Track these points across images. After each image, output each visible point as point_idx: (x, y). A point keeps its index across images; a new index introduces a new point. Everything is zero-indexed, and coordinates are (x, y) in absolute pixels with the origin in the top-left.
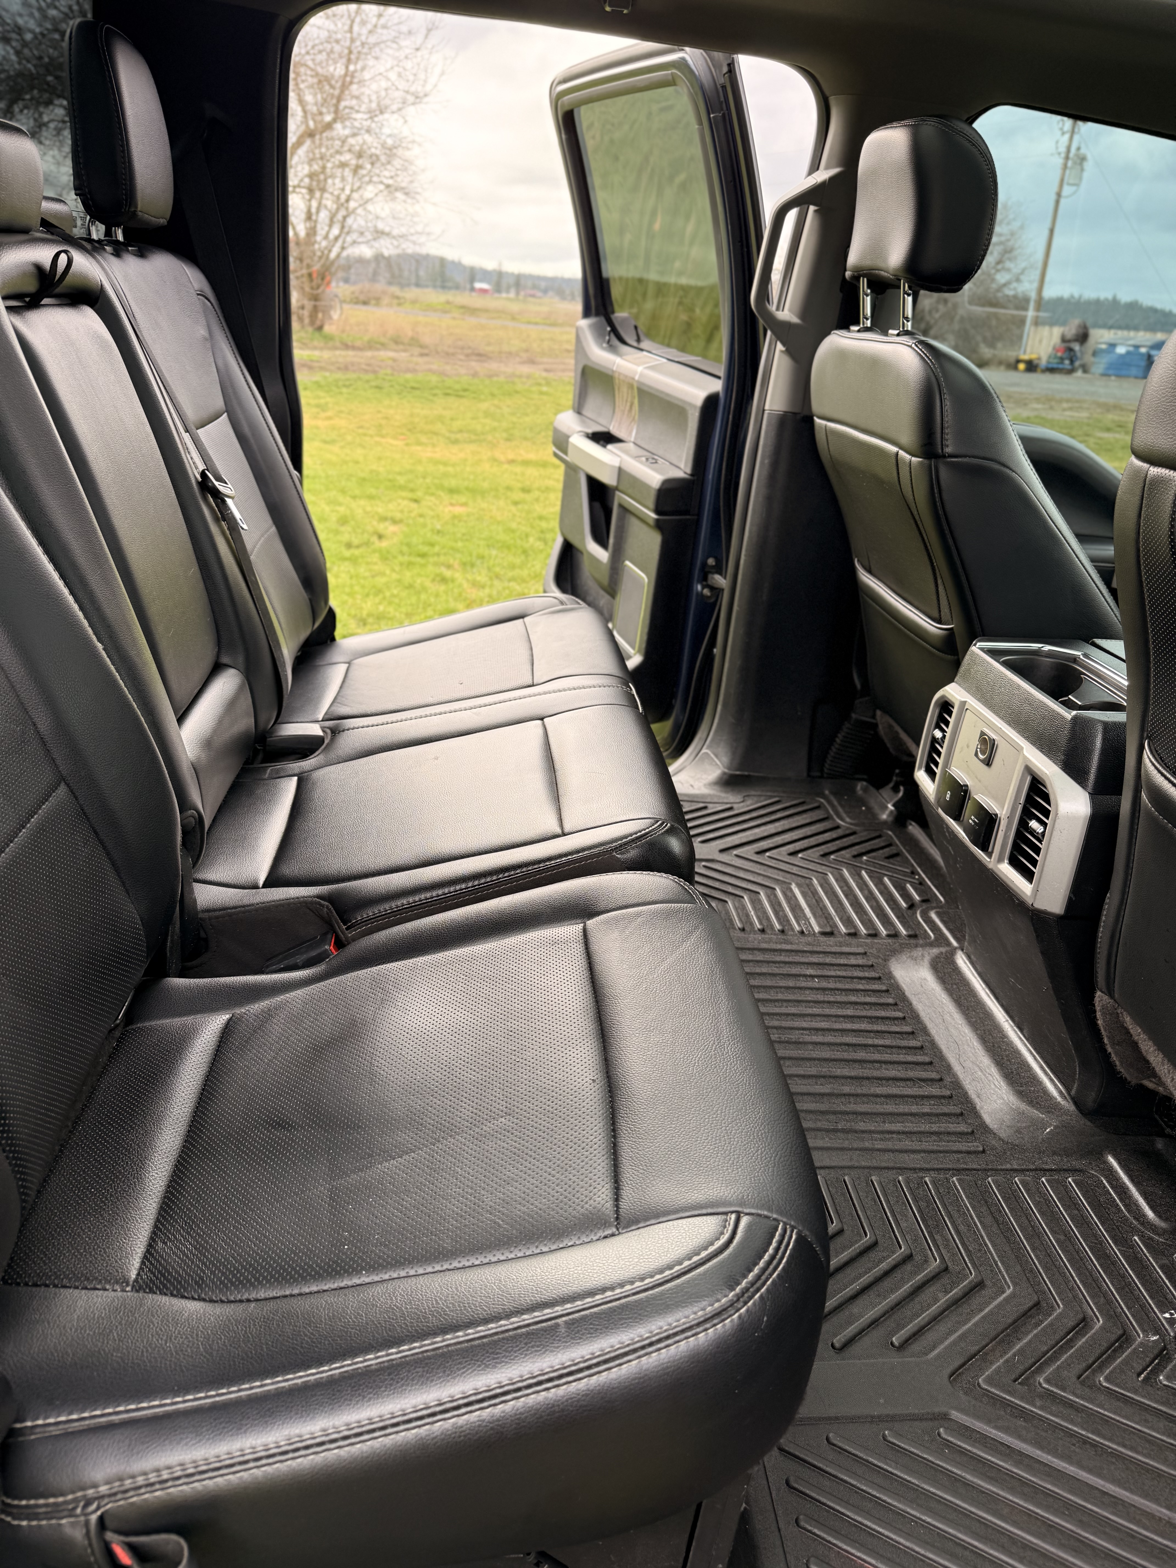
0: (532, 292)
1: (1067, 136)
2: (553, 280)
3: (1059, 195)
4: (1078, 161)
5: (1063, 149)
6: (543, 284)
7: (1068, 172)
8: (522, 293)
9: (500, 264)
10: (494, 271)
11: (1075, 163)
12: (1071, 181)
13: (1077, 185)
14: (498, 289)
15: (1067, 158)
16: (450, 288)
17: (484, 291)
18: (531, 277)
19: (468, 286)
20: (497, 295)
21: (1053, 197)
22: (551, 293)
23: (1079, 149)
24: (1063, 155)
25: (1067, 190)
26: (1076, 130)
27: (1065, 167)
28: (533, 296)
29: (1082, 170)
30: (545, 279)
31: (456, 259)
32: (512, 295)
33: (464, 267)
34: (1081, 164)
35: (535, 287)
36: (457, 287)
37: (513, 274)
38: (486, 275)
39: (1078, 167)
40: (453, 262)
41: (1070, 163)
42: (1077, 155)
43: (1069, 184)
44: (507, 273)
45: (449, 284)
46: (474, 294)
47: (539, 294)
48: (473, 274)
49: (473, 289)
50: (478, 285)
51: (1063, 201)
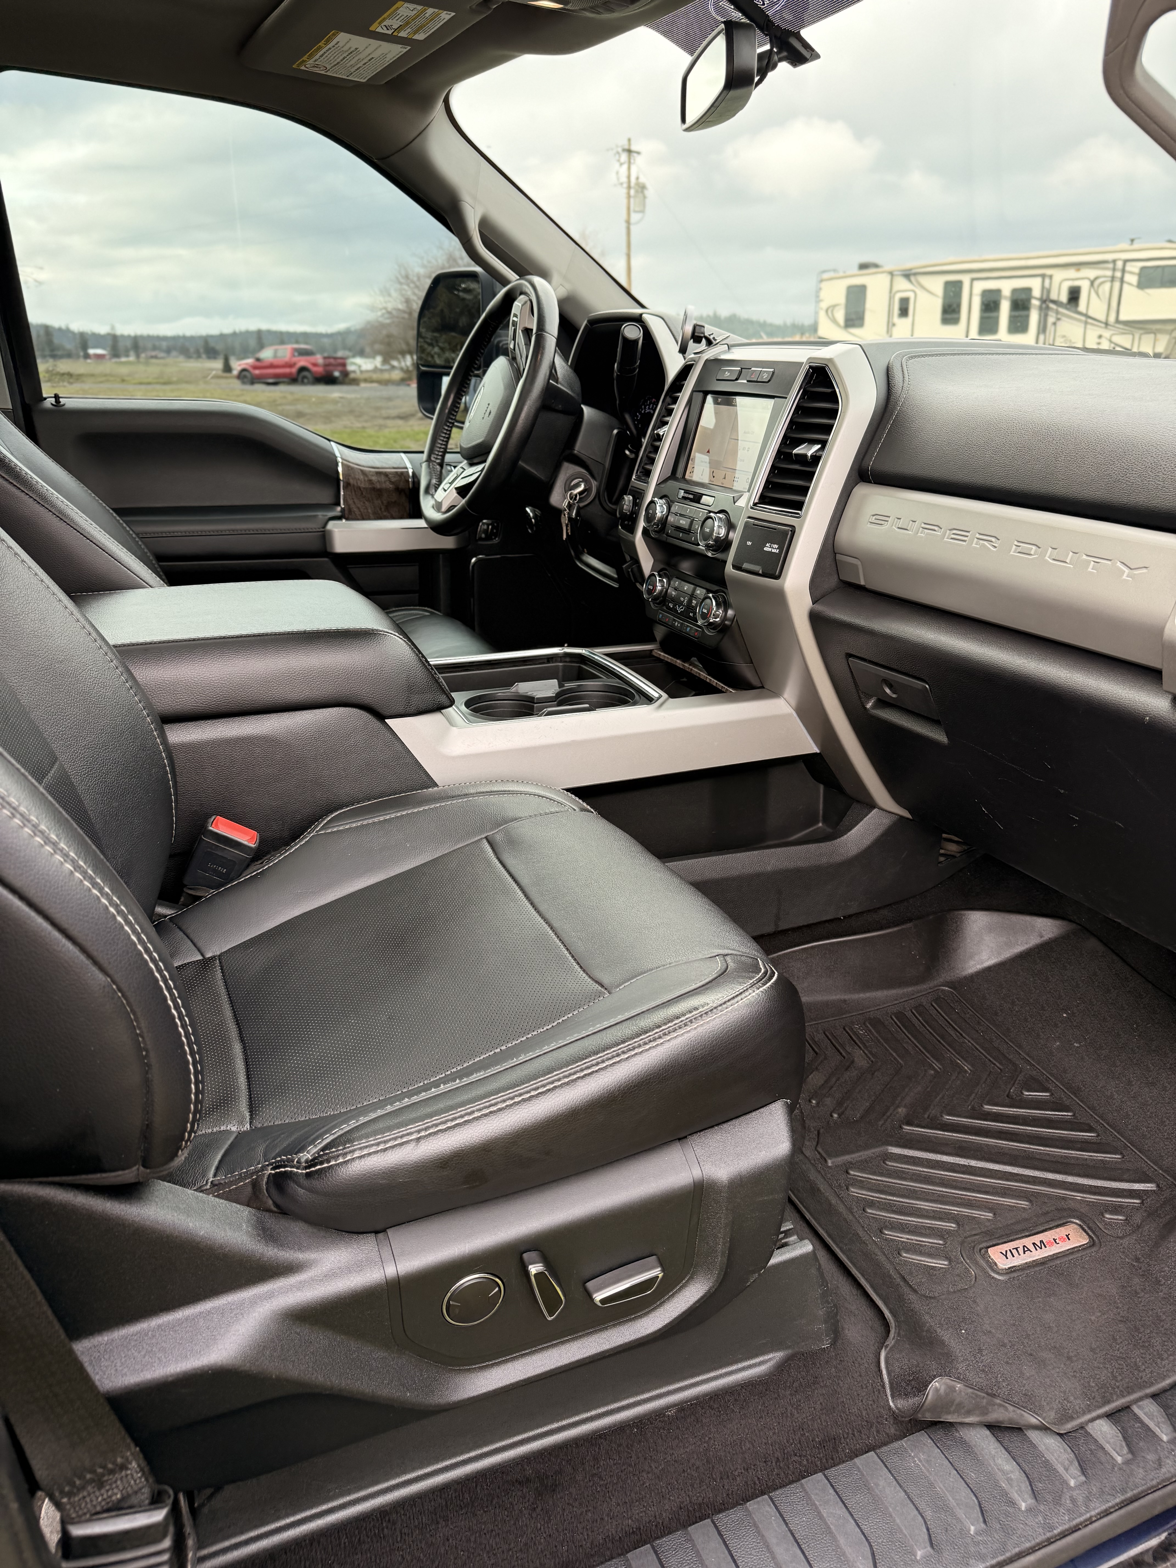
0: (154, 353)
1: (625, 166)
2: (175, 338)
3: (628, 222)
4: (640, 190)
5: (624, 179)
6: (164, 344)
7: (632, 200)
8: (143, 355)
9: (113, 328)
10: (109, 334)
11: (637, 192)
12: (637, 209)
13: (642, 211)
14: (116, 352)
15: (629, 187)
16: (61, 357)
17: (99, 357)
18: (149, 338)
19: (82, 354)
20: (115, 360)
21: (624, 225)
22: (174, 353)
23: (637, 178)
24: (625, 185)
25: (635, 217)
26: (632, 161)
27: (629, 197)
28: (156, 357)
29: (645, 197)
30: (165, 338)
31: (63, 327)
32: (132, 358)
33: (73, 333)
34: (642, 192)
35: (155, 348)
36: (69, 355)
37: (129, 336)
38: (98, 340)
39: (640, 195)
40: (60, 330)
41: (632, 192)
42: (638, 184)
43: (635, 212)
44: (122, 336)
45: (59, 353)
46: (89, 361)
47: (162, 355)
48: (84, 341)
49: (87, 356)
50: (91, 351)
51: (632, 228)
